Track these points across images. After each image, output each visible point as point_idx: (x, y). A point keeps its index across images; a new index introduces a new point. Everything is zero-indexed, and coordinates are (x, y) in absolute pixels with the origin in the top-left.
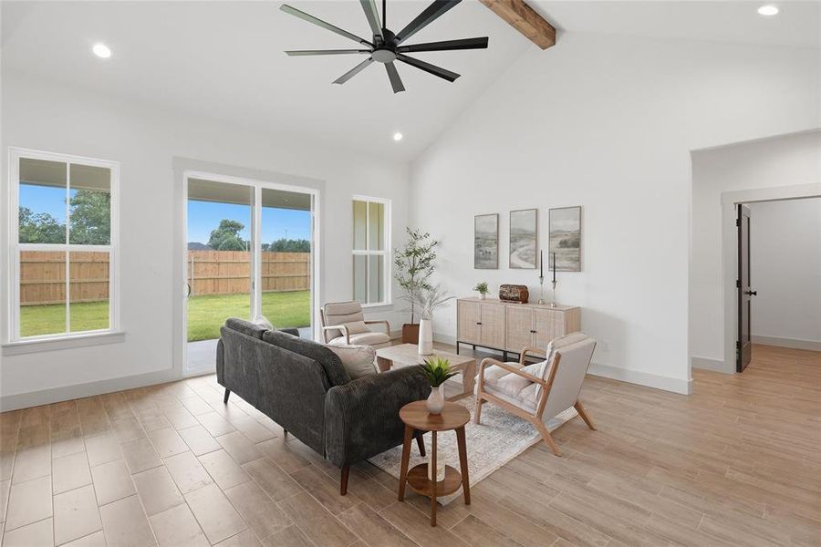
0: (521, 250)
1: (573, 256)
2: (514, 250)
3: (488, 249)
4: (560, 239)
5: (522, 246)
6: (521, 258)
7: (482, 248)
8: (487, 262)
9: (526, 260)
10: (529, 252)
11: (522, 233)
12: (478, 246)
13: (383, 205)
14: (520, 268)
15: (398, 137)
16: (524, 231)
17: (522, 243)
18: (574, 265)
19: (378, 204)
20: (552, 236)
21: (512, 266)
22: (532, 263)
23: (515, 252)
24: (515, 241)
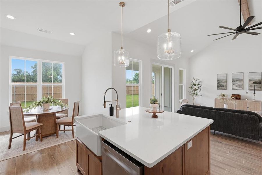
0: (237, 84)
1: (259, 86)
3: (223, 84)
4: (253, 81)
6: (237, 87)
7: (220, 84)
8: (222, 88)
10: (240, 85)
11: (237, 79)
12: (218, 83)
13: (183, 70)
14: (236, 89)
16: (238, 79)
17: (237, 82)
18: (259, 89)
20: (250, 80)
21: (233, 89)
22: (242, 88)
23: (234, 85)
24: (235, 81)
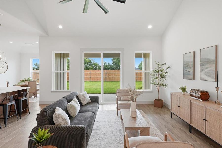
0: (206, 70)
2: (202, 70)
3: (189, 70)
5: (207, 68)
6: (206, 75)
7: (187, 69)
8: (189, 76)
9: (209, 76)
10: (211, 72)
12: (185, 68)
13: (149, 53)
14: (206, 80)
15: (150, 27)
16: (208, 59)
17: (207, 66)
19: (148, 53)
21: (201, 79)
22: (213, 78)
23: (203, 72)
24: (203, 65)
